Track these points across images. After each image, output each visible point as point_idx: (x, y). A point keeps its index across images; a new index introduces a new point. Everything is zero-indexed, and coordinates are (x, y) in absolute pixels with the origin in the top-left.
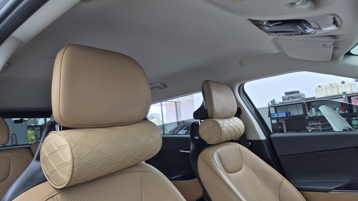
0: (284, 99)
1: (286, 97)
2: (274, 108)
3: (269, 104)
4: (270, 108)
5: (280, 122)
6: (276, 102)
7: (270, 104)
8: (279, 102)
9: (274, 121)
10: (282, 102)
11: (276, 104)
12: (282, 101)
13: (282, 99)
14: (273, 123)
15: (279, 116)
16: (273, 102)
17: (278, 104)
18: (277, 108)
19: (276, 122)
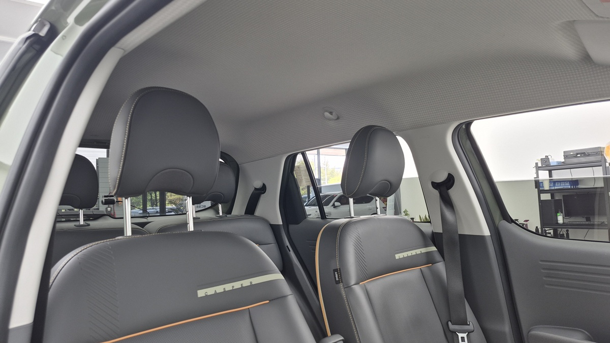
0: (567, 155)
1: (572, 153)
2: (548, 171)
3: (537, 164)
4: (539, 171)
5: (557, 198)
6: (550, 161)
7: (540, 165)
8: (558, 162)
9: (546, 197)
10: (563, 162)
11: (552, 165)
12: (563, 160)
13: (564, 156)
14: (541, 199)
15: (556, 188)
16: (545, 161)
17: (556, 164)
18: (552, 171)
19: (550, 199)
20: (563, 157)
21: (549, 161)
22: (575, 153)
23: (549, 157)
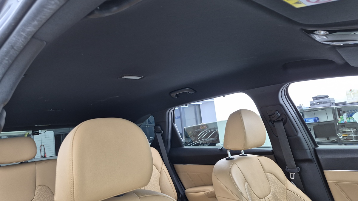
1: (314, 103)
8: (307, 108)
10: (310, 108)
11: (304, 109)
16: (300, 107)
18: (304, 113)
20: (310, 105)
21: (302, 107)
22: (316, 102)
23: (302, 105)
